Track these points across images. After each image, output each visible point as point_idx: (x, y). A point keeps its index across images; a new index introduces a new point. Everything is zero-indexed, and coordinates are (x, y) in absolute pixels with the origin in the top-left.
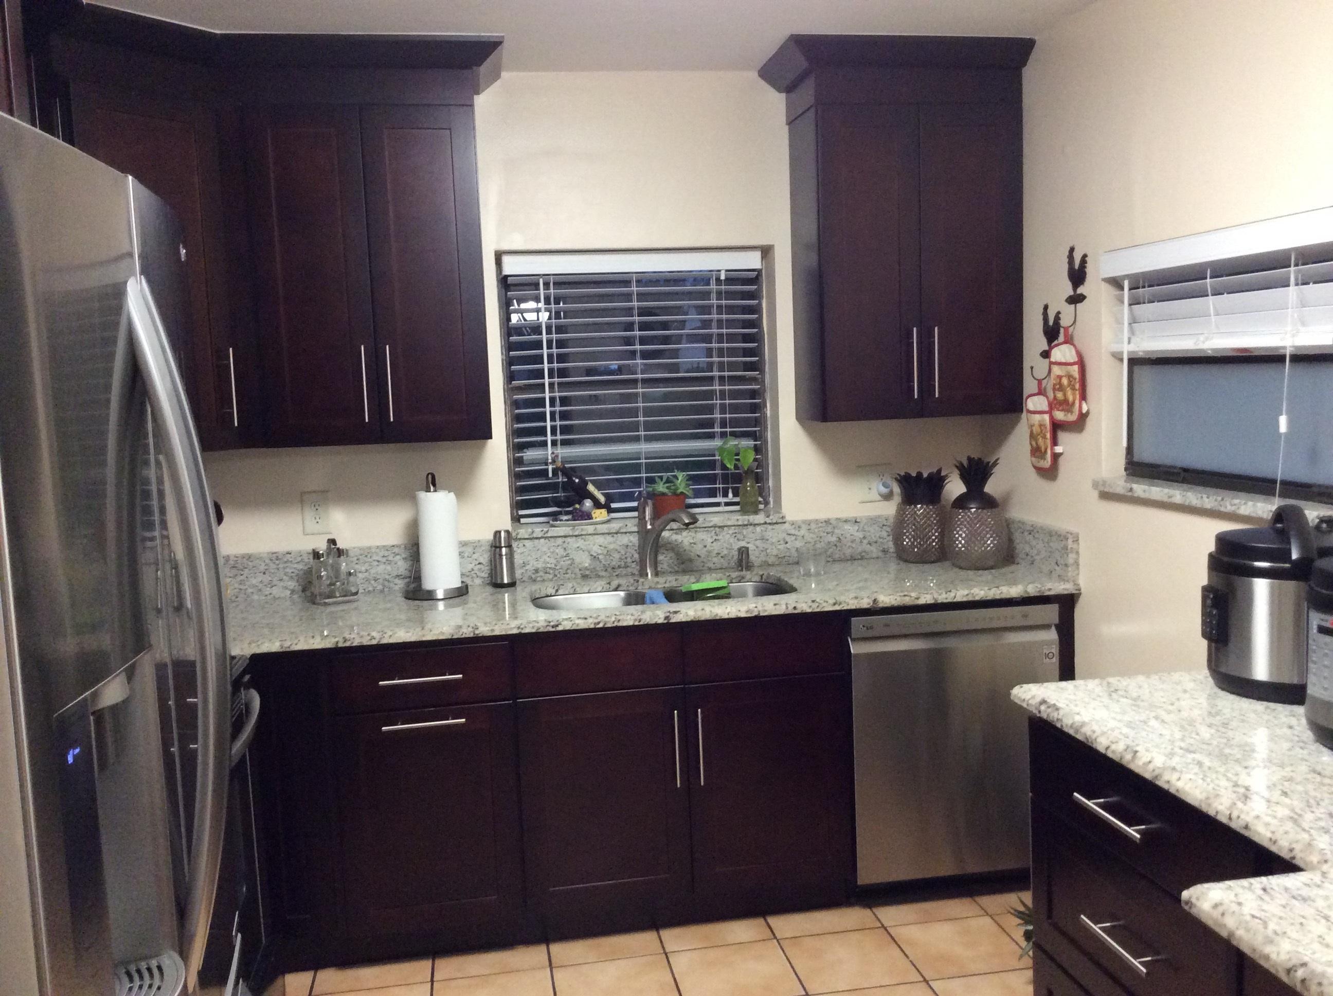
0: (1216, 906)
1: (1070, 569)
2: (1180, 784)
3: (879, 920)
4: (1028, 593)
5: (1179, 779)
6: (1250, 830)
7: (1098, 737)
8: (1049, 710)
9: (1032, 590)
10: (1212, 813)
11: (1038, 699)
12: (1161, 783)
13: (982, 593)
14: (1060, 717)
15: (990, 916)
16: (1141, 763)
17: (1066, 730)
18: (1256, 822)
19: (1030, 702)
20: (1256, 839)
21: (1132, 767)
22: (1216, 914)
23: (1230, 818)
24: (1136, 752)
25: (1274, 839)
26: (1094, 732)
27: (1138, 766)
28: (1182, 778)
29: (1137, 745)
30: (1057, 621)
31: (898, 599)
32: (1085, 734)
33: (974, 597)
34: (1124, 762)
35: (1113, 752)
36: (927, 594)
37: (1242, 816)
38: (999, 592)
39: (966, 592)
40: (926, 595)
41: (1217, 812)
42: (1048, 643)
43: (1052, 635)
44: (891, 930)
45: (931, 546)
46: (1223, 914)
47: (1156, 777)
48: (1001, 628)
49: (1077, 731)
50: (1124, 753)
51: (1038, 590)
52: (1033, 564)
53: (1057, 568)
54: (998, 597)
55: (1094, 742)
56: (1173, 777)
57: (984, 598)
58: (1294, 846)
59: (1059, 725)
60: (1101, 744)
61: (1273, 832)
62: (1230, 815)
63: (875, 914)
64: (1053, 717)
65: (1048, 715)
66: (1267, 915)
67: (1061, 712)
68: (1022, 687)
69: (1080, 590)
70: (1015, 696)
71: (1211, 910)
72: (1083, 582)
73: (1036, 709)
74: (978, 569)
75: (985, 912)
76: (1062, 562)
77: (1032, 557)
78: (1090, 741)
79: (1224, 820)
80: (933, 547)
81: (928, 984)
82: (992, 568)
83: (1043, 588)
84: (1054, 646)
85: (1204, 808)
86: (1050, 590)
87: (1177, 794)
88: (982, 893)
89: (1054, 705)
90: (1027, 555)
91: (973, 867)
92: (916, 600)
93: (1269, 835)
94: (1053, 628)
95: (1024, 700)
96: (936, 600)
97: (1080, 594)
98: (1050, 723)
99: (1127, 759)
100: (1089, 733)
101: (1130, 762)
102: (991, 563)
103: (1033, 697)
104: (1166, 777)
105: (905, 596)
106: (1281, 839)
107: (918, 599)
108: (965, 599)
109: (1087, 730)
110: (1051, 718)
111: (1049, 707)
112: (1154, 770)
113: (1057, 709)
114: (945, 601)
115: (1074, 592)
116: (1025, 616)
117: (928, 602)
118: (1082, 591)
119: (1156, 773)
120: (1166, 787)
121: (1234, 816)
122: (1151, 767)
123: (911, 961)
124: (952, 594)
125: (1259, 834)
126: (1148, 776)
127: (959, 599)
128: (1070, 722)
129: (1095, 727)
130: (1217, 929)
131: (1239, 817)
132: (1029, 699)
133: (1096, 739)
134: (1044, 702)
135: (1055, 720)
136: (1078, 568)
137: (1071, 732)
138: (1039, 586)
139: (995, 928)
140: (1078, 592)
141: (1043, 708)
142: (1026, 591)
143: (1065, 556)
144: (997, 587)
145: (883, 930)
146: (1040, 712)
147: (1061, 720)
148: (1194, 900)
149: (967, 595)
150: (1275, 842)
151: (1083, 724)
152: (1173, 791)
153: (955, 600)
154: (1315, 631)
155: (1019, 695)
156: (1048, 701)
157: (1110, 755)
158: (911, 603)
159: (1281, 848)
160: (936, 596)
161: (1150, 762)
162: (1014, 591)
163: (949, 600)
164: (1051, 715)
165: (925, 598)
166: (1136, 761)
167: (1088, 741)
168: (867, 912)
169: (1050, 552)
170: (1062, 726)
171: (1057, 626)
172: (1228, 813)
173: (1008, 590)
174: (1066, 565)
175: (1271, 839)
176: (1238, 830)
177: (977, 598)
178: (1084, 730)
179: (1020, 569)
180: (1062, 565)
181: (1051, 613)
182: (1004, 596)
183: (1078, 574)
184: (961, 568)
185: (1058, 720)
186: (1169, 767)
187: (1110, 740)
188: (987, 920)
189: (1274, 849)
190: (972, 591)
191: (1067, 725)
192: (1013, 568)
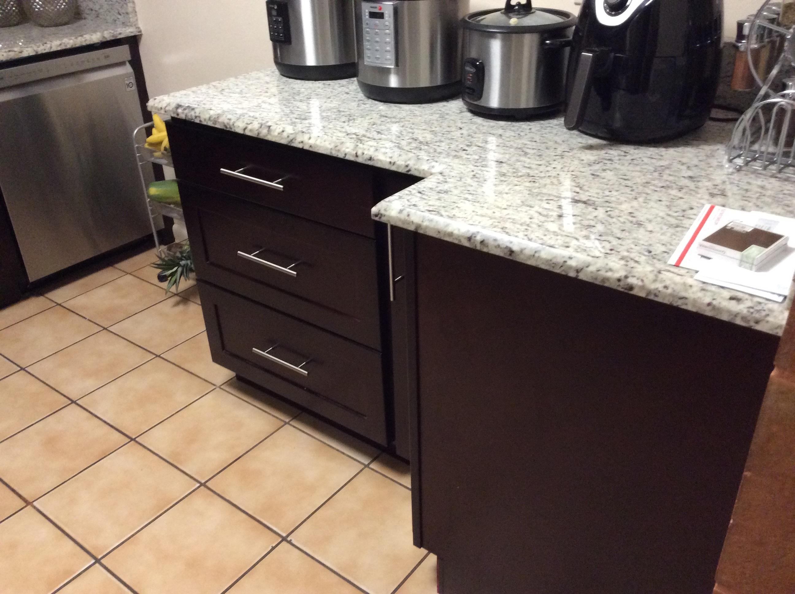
0: (401, 211)
1: (131, 16)
2: (312, 142)
3: (53, 301)
4: (106, 38)
5: (310, 138)
6: (374, 160)
7: (234, 122)
8: (186, 111)
9: (108, 35)
10: (341, 156)
11: (173, 105)
12: (296, 144)
13: (71, 41)
14: (197, 114)
15: (130, 274)
16: (276, 134)
17: (204, 123)
18: (376, 154)
19: (167, 108)
20: (379, 165)
21: (269, 138)
22: (403, 216)
23: (357, 156)
24: (269, 127)
25: (393, 161)
26: (230, 119)
27: (274, 136)
28: (311, 136)
29: (267, 122)
30: (130, 58)
31: (5, 54)
32: (224, 123)
33: (66, 46)
34: (261, 136)
35: (251, 131)
36: (27, 47)
37: (366, 152)
38: (83, 40)
39: (58, 42)
40: (27, 49)
41: (346, 154)
42: (127, 75)
43: (128, 69)
44: (64, 305)
45: (12, 11)
46: (408, 215)
47: (292, 140)
48: (84, 70)
49: (215, 122)
50: (260, 130)
51: (112, 35)
52: (98, 17)
53: (119, 17)
54: (84, 44)
55: (232, 127)
56: (305, 138)
57: (74, 46)
58: (408, 162)
59: (197, 121)
60: (239, 127)
61: (391, 158)
62: (356, 153)
63: (47, 298)
64: (191, 115)
65: (186, 116)
66: (436, 207)
67: (197, 111)
68: (155, 99)
69: (140, 32)
70: (152, 107)
71: (398, 215)
72: (141, 25)
73: (174, 113)
74: (56, 25)
75: (125, 272)
76: (123, 11)
77: (96, 11)
78: (228, 127)
79: (352, 158)
80: (14, 11)
81: (107, 330)
82: (66, 24)
83: (115, 33)
84: (131, 78)
85: (334, 154)
86: (120, 34)
87: (311, 149)
88: (117, 262)
89: (188, 107)
90: (92, 10)
91: (105, 247)
92: (20, 54)
93: (389, 160)
94: (128, 64)
95: (161, 108)
96: (37, 52)
97: (141, 35)
98: (188, 121)
99: (264, 134)
100: (226, 121)
101: (267, 135)
102: (66, 19)
103: (169, 104)
104: (299, 138)
105: (10, 51)
106: (398, 161)
107: (21, 52)
108: (59, 49)
109: (224, 119)
110: (190, 117)
111: (185, 109)
112: (288, 137)
113: (193, 109)
114: (44, 52)
115: (138, 34)
116: (107, 57)
117: (31, 54)
118: (143, 32)
119: (291, 137)
120: (300, 146)
121: (359, 153)
122: (285, 134)
123: (89, 320)
124: (49, 46)
125: (381, 161)
126: (284, 142)
127: (54, 49)
128: (207, 116)
129: (230, 116)
130: (405, 226)
131: (363, 154)
132: (166, 107)
133: (233, 124)
134: (179, 106)
135: (194, 118)
136: (136, 15)
137: (210, 124)
138: (112, 32)
139: (137, 281)
140: (139, 34)
141: (180, 111)
142: (104, 37)
143: (125, 6)
144: (82, 36)
145: (58, 306)
146: (178, 115)
147: (199, 117)
148: (382, 212)
149: (60, 45)
150: (394, 163)
151: (219, 116)
152: (306, 147)
153: (52, 50)
154: (367, 17)
155: (156, 105)
156: (182, 104)
157: (248, 133)
158: (17, 57)
159: (399, 166)
160: (35, 48)
161: (283, 131)
162: (95, 38)
163: (47, 51)
164: (189, 114)
165: (27, 51)
166: (272, 133)
167: (226, 127)
168: (41, 299)
169: (112, 4)
170: (200, 121)
171: (130, 62)
172: (355, 152)
173: (90, 38)
174: (127, 13)
175: (390, 162)
176: (364, 162)
177: (69, 46)
178: (221, 120)
179: (89, 22)
180: (123, 13)
181: (124, 51)
182: (88, 43)
183: (137, 20)
184: (42, 26)
185: (196, 117)
186: (299, 132)
187: (245, 122)
188: (129, 278)
189: (393, 168)
190: (63, 41)
191: (205, 120)
192: (82, 22)
